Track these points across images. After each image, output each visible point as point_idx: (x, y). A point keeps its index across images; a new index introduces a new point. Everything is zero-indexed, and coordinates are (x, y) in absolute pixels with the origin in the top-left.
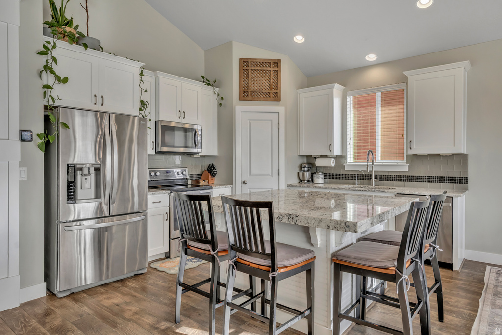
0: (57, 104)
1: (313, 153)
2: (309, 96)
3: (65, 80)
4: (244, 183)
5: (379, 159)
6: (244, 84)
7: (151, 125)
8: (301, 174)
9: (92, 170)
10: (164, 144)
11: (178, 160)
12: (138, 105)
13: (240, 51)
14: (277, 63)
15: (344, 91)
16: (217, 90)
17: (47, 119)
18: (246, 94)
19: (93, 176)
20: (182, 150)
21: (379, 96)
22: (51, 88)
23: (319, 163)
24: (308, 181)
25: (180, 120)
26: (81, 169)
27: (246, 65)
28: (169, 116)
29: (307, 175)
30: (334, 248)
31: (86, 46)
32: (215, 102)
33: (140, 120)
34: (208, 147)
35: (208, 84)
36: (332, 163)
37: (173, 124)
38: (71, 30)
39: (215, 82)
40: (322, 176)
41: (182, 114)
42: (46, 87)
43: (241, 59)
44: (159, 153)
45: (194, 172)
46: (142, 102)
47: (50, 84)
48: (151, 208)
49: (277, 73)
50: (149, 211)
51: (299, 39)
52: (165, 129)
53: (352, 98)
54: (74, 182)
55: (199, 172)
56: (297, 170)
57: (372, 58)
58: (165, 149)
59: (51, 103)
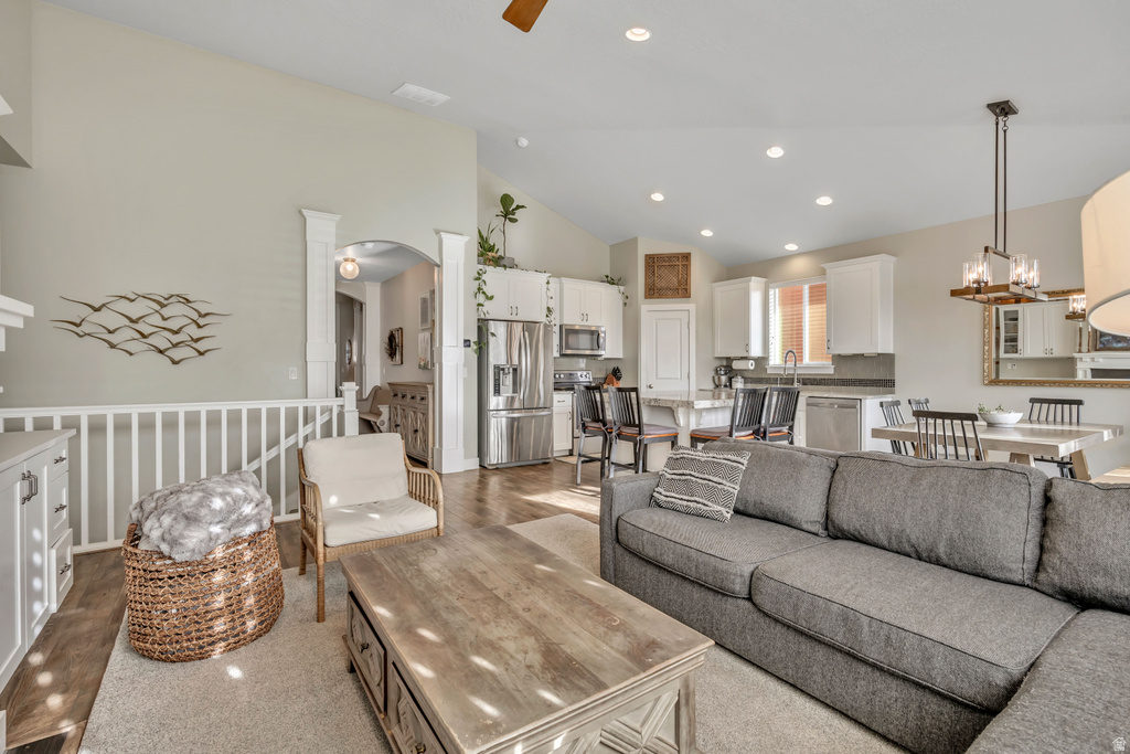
0: (488, 317)
1: (732, 355)
2: (725, 290)
3: (492, 298)
4: (650, 387)
5: (807, 360)
6: (650, 281)
7: (556, 329)
8: (716, 378)
9: (511, 370)
10: (568, 347)
11: (582, 363)
12: (545, 312)
13: (646, 247)
14: (687, 257)
15: (766, 283)
16: (622, 288)
17: (479, 328)
18: (652, 292)
19: (511, 375)
20: (588, 352)
21: (806, 288)
22: (482, 305)
23: (736, 365)
24: (726, 386)
25: (583, 323)
26: (503, 369)
27: (652, 261)
28: (572, 319)
29: (724, 378)
30: (693, 426)
31: (505, 267)
32: (619, 301)
33: (546, 325)
34: (612, 349)
35: (612, 282)
36: (751, 365)
37: (577, 328)
38: (494, 254)
39: (620, 280)
40: (742, 380)
41: (585, 316)
42: (479, 305)
43: (646, 255)
44: (563, 355)
45: (598, 376)
46: (548, 308)
47: (481, 302)
48: (556, 407)
49: (687, 267)
50: (555, 409)
51: (707, 233)
52: (568, 332)
53: (777, 291)
54: (499, 380)
55: (603, 376)
56: (713, 373)
57: (792, 247)
58: (569, 352)
59: (483, 317)
